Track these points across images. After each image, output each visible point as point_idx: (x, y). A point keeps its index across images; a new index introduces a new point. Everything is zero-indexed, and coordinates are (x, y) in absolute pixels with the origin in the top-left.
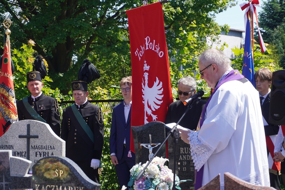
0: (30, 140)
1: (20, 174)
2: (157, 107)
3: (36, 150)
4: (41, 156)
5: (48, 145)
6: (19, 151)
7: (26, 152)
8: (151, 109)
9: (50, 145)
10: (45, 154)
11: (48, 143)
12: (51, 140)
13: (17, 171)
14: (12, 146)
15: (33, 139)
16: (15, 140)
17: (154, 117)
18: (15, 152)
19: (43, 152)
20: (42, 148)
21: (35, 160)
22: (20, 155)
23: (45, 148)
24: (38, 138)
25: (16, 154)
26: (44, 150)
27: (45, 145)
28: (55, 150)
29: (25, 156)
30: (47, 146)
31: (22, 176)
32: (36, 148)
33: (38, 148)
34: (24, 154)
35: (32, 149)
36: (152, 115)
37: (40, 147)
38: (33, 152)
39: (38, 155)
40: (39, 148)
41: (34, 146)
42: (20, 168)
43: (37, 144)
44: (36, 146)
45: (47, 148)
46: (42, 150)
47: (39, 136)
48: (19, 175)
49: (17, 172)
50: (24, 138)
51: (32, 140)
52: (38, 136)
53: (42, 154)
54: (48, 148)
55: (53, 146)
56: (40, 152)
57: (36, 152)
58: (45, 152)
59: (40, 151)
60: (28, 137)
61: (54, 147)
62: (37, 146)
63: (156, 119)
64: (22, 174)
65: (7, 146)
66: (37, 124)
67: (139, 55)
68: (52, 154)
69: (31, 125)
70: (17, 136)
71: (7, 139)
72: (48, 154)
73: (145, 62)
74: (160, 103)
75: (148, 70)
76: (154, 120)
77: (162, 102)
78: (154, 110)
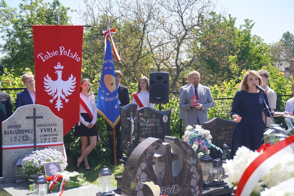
0: (36, 120)
2: (70, 94)
3: (42, 127)
4: (45, 132)
5: (51, 123)
6: (26, 129)
7: (32, 129)
8: (64, 95)
9: (53, 123)
10: (49, 130)
11: (51, 122)
12: (53, 119)
14: (20, 125)
15: (39, 119)
16: (23, 120)
17: (67, 101)
18: (23, 130)
20: (46, 125)
22: (27, 132)
25: (23, 132)
26: (48, 127)
27: (49, 123)
28: (57, 126)
29: (32, 133)
30: (51, 124)
34: (30, 131)
35: (38, 127)
36: (65, 99)
37: (45, 125)
39: (43, 131)
41: (40, 124)
43: (42, 122)
44: (41, 125)
45: (51, 125)
46: (47, 127)
47: (44, 117)
50: (31, 119)
51: (37, 120)
53: (47, 130)
55: (55, 124)
56: (44, 129)
57: (42, 129)
58: (49, 129)
59: (45, 127)
60: (34, 118)
61: (56, 124)
62: (42, 125)
63: (68, 101)
65: (15, 125)
66: (42, 108)
67: (42, 58)
68: (55, 129)
69: (36, 109)
70: (24, 117)
71: (14, 120)
72: (51, 130)
73: (59, 63)
74: (72, 91)
75: (62, 69)
76: (67, 102)
77: (74, 90)
78: (67, 96)
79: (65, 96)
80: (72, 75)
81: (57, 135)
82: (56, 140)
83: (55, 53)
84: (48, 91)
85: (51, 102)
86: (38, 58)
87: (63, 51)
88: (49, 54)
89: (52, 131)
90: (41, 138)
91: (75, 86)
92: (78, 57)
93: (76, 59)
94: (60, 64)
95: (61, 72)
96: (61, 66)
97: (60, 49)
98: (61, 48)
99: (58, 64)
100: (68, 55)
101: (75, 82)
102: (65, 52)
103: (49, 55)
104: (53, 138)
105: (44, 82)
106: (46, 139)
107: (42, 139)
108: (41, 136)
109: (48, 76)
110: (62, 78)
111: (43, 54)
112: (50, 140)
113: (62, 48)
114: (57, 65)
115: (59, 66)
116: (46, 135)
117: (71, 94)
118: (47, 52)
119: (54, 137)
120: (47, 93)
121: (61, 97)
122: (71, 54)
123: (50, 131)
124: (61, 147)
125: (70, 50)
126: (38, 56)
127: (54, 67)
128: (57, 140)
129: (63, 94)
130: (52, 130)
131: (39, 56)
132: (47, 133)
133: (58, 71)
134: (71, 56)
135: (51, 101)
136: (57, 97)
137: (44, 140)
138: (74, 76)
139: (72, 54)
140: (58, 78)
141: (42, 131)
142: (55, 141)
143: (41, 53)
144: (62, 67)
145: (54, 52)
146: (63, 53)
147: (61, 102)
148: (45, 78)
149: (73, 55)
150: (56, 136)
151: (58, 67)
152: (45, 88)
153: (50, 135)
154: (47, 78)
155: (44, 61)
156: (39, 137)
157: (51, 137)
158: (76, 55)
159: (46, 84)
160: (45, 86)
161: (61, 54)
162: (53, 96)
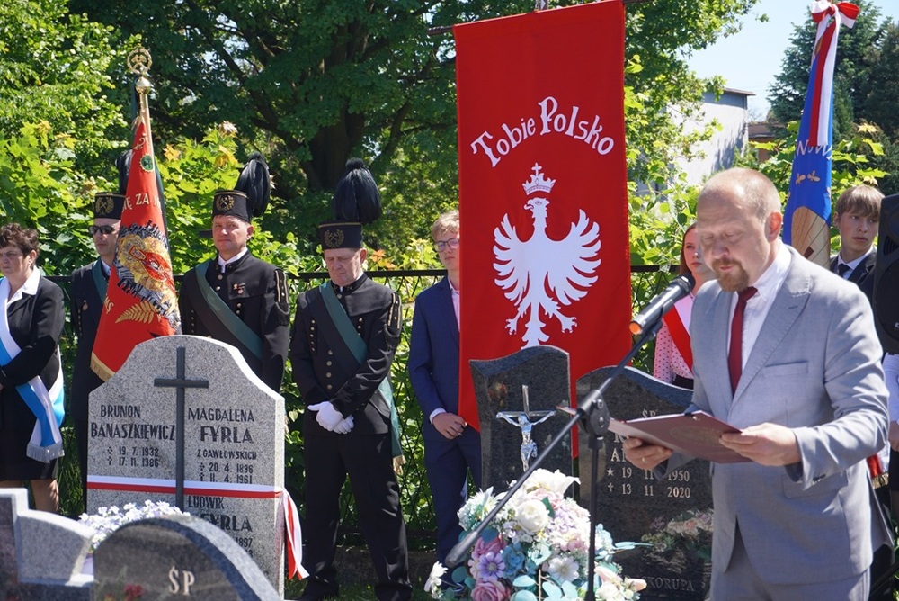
0: (186, 392)
1: (52, 575)
2: (577, 295)
3: (203, 422)
4: (215, 439)
5: (235, 407)
6: (156, 423)
7: (173, 427)
8: (555, 299)
9: (240, 409)
10: (226, 433)
11: (234, 403)
12: (243, 395)
13: (40, 566)
14: (135, 408)
15: (195, 389)
16: (145, 391)
17: (567, 323)
18: (146, 426)
19: (222, 428)
20: (218, 415)
21: (199, 450)
22: (158, 433)
23: (226, 417)
24: (207, 387)
25: (146, 432)
26: (225, 423)
27: (227, 408)
28: (255, 423)
29: (171, 439)
30: (233, 412)
31: (57, 583)
32: (202, 417)
33: (207, 415)
34: (168, 432)
35: (191, 418)
36: (560, 316)
37: (213, 413)
38: (195, 426)
39: (209, 437)
40: (211, 417)
41: (198, 410)
42: (51, 554)
43: (206, 404)
44: (201, 411)
45: (233, 417)
46: (219, 422)
47: (210, 383)
48: (50, 579)
49: (40, 570)
50: (170, 388)
51: (190, 393)
52: (207, 382)
53: (220, 433)
54: (236, 416)
55: (248, 412)
56: (212, 428)
57: (203, 428)
58: (228, 429)
59: (213, 423)
60: (182, 385)
61: (251, 414)
62: (204, 412)
63: (573, 327)
64: (59, 576)
65: (122, 407)
66: (206, 348)
67: (488, 151)
68: (247, 434)
69: (187, 351)
70: (150, 381)
71: (121, 388)
72: (235, 434)
73: (537, 168)
74: (586, 282)
75: (549, 191)
76: (567, 330)
77: (595, 279)
78: (567, 303)
79: (560, 304)
80: (582, 214)
81: (254, 457)
82: (248, 474)
83: (527, 129)
84: (506, 284)
85: (511, 330)
86: (475, 151)
87: (553, 117)
88: (510, 135)
89: (235, 440)
90: (201, 460)
91: (598, 263)
92: (602, 135)
93: (597, 145)
94: (540, 172)
95: (545, 202)
96: (545, 179)
97: (540, 107)
98: (544, 104)
99: (534, 173)
100: (570, 132)
101: (598, 246)
102: (561, 120)
103: (513, 137)
104: (239, 468)
105: (496, 249)
106: (215, 467)
107: (202, 467)
108: (202, 453)
109: (506, 224)
110: (546, 229)
111: (490, 137)
112: (230, 474)
113: (550, 105)
114: (532, 176)
115: (539, 182)
116: (216, 454)
117: (584, 294)
118: (505, 127)
119: (244, 462)
120: (501, 291)
121: (541, 310)
122: (583, 125)
123: (229, 440)
124: (266, 504)
125: (576, 109)
126: (473, 145)
127: (524, 185)
128: (254, 475)
129: (551, 294)
130: (238, 436)
131: (478, 145)
132: (219, 445)
133: (536, 199)
134: (581, 133)
135: (512, 325)
136: (529, 309)
137: (210, 470)
138: (592, 218)
139: (586, 123)
140: (533, 229)
141: (206, 437)
142: (245, 480)
143: (486, 133)
144: (548, 185)
145: (523, 125)
146: (551, 125)
147: (542, 329)
148: (497, 232)
149: (589, 128)
150: (251, 462)
151: (533, 184)
152: (495, 274)
153: (231, 454)
154: (503, 232)
155: (495, 161)
156: (194, 457)
157: (233, 462)
158: (597, 128)
159: (500, 255)
160: (496, 266)
161: (546, 130)
162: (518, 306)
